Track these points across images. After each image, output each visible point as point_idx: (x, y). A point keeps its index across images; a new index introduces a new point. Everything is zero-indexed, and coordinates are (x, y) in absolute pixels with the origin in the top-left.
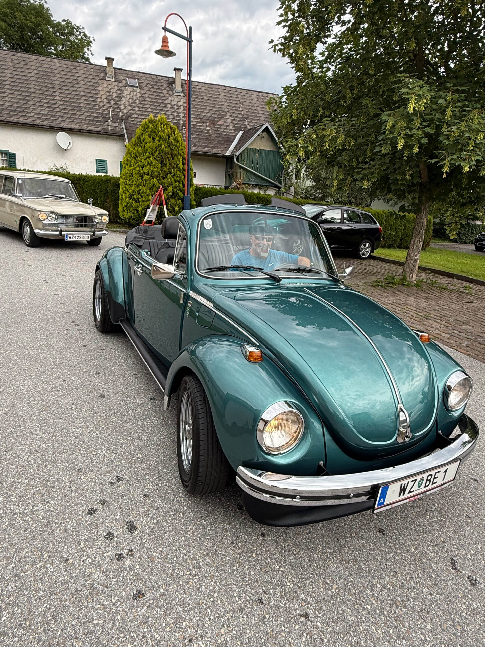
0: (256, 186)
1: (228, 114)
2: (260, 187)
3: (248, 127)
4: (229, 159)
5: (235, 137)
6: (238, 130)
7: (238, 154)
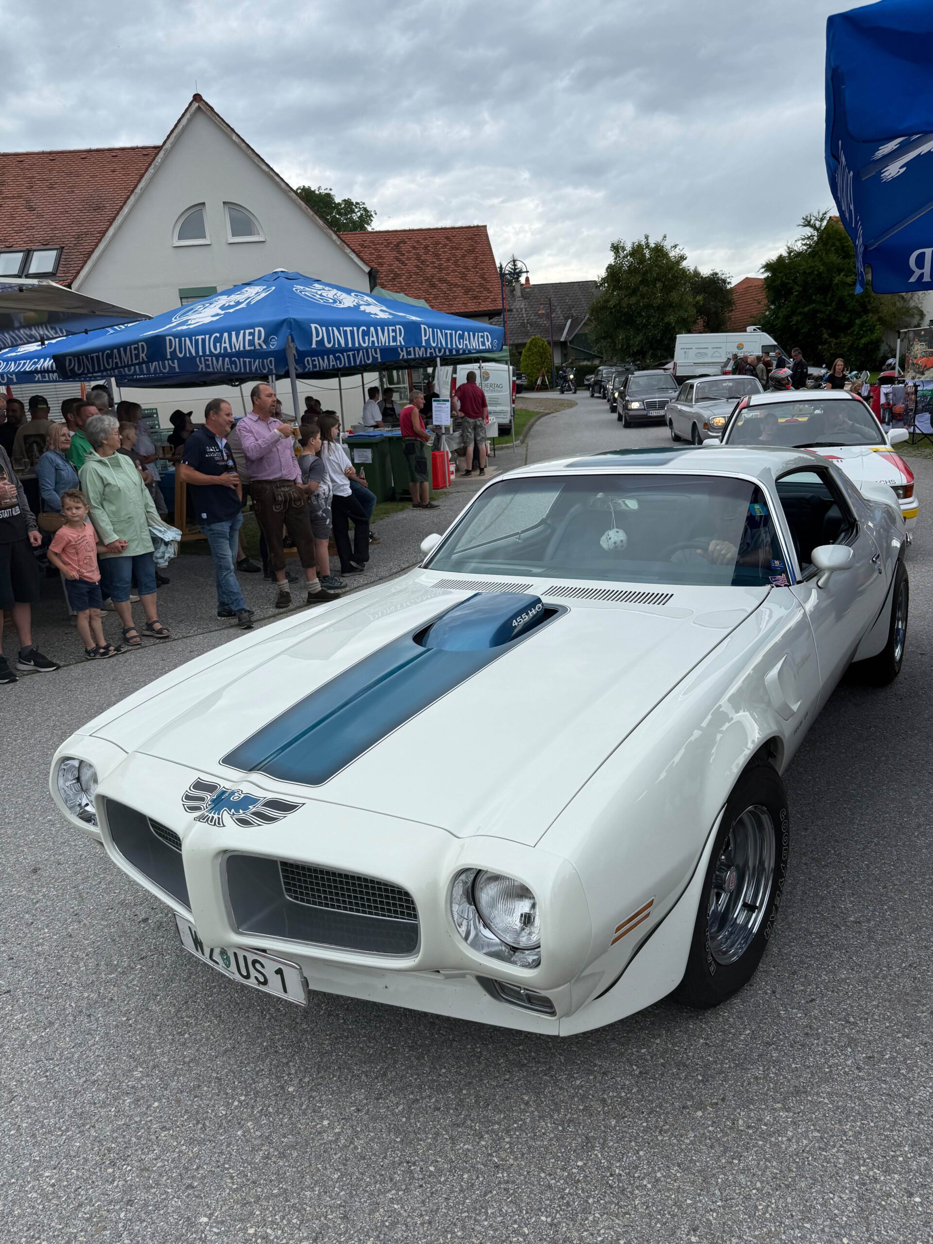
0: (584, 359)
1: (558, 307)
2: (588, 360)
3: (575, 314)
4: (564, 343)
5: (565, 325)
6: (567, 319)
7: (570, 339)
